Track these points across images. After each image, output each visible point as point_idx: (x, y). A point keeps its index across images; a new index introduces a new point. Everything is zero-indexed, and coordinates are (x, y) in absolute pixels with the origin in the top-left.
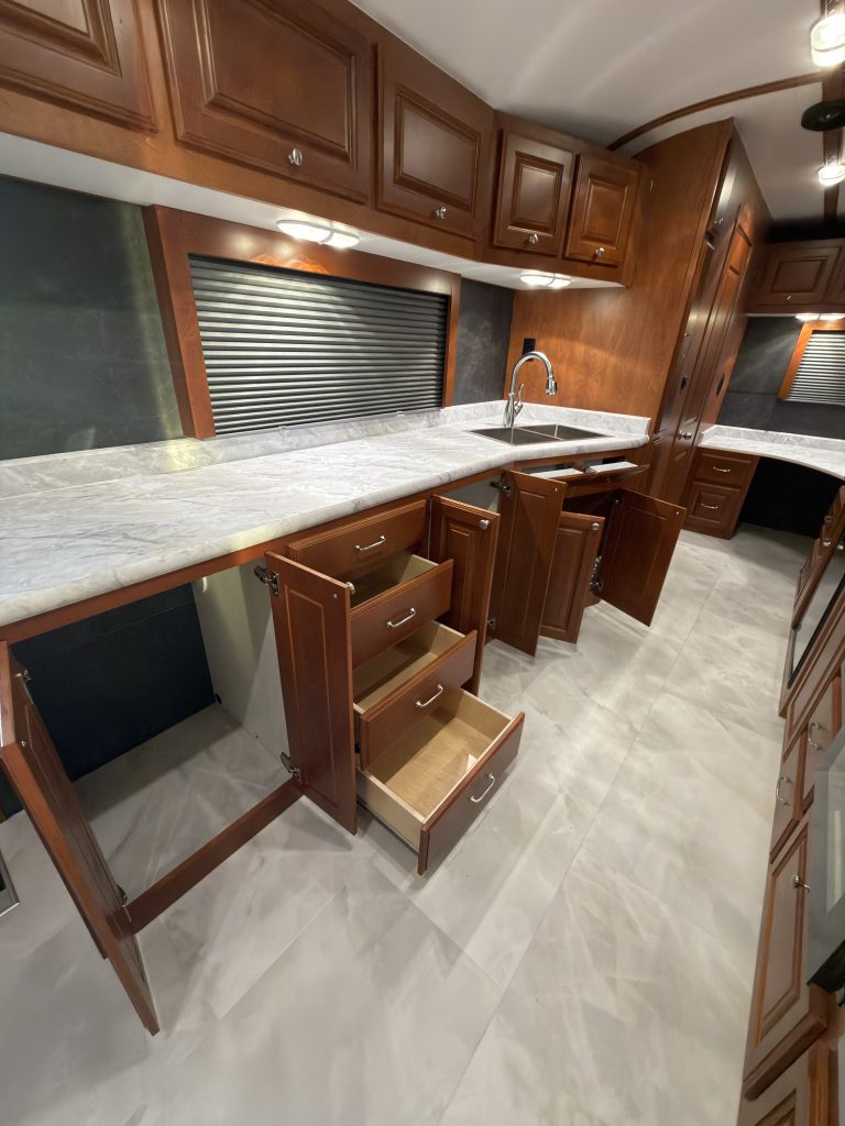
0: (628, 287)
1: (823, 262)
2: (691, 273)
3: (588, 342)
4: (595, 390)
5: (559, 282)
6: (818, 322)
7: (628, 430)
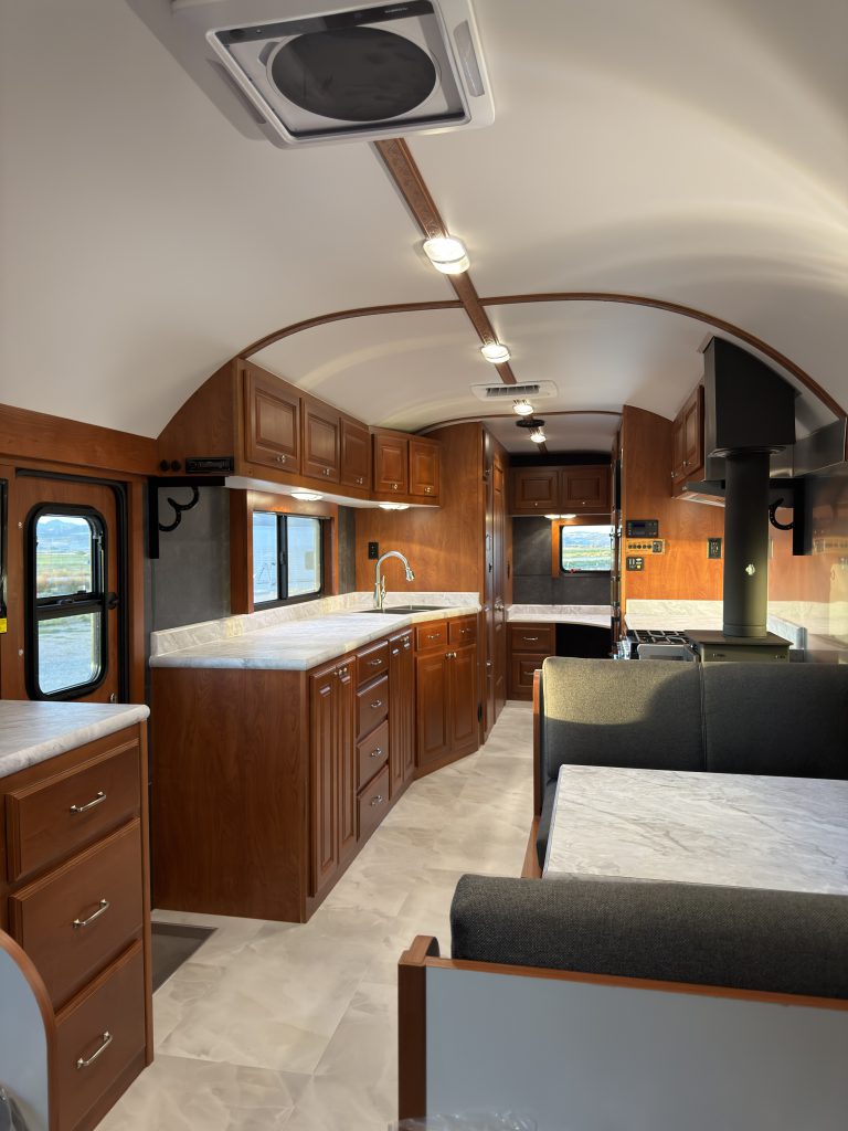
0: (442, 508)
1: (550, 482)
2: (481, 499)
3: (421, 543)
4: (433, 576)
5: (403, 506)
6: (560, 519)
7: (466, 603)
